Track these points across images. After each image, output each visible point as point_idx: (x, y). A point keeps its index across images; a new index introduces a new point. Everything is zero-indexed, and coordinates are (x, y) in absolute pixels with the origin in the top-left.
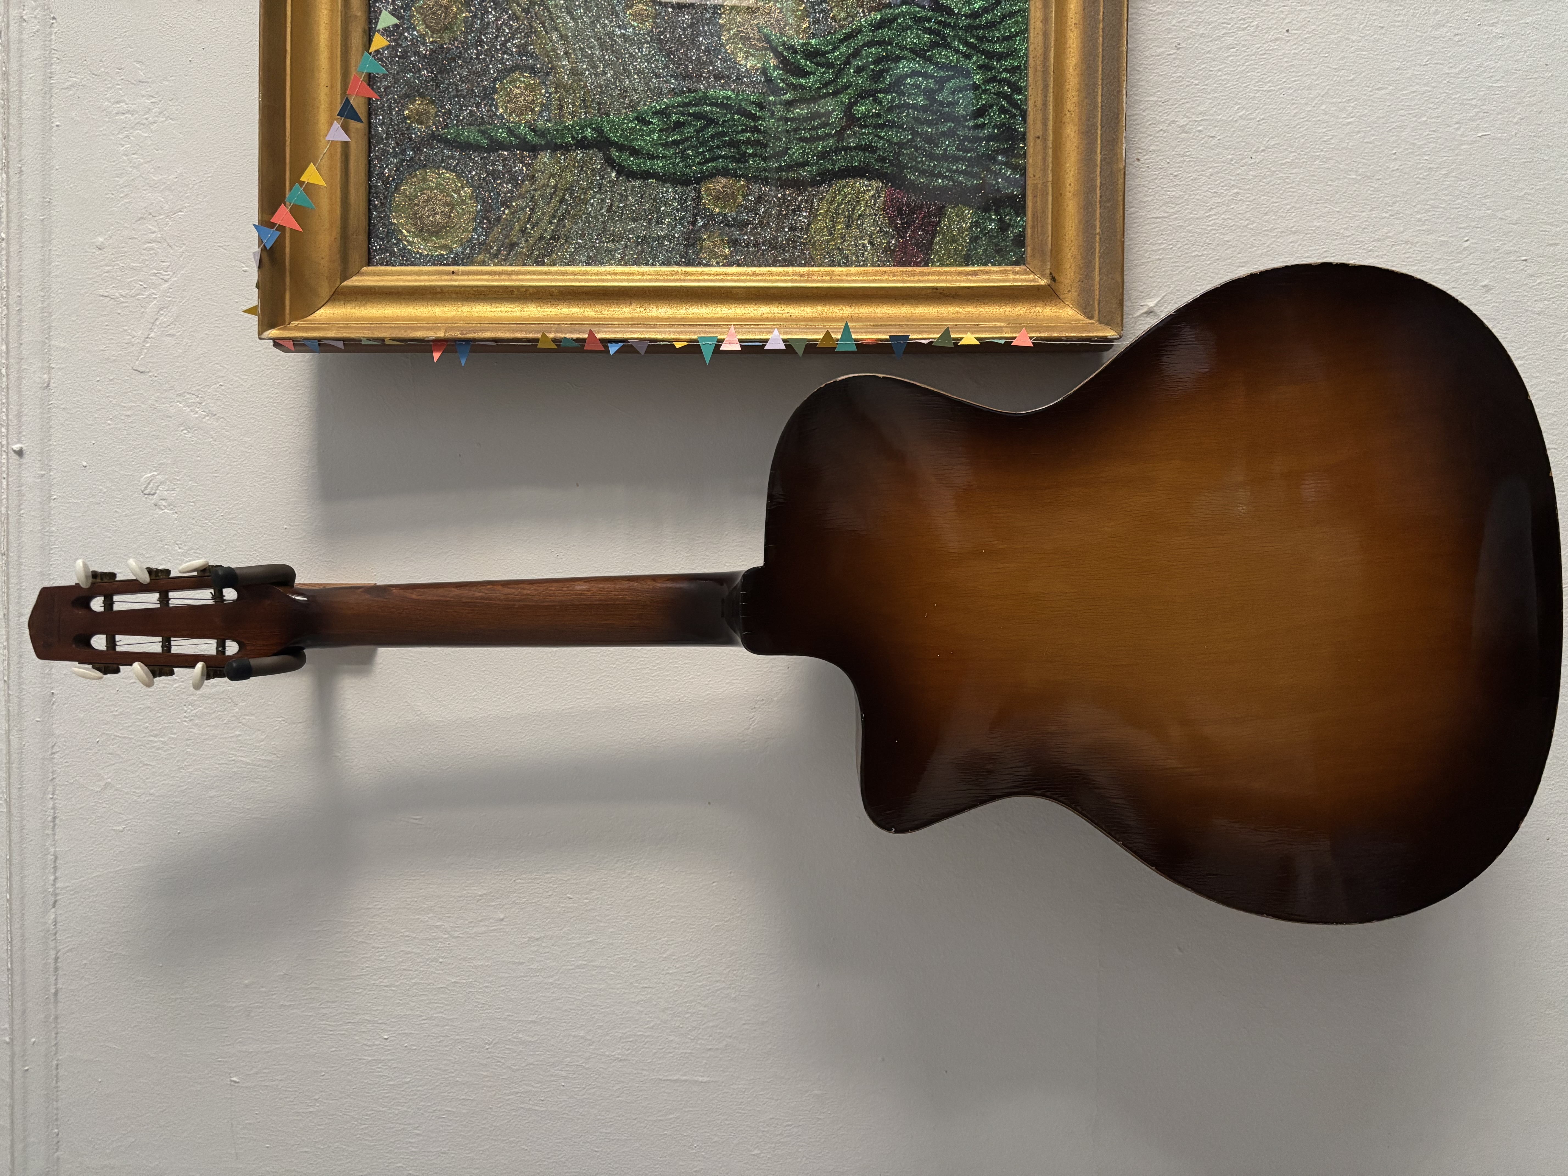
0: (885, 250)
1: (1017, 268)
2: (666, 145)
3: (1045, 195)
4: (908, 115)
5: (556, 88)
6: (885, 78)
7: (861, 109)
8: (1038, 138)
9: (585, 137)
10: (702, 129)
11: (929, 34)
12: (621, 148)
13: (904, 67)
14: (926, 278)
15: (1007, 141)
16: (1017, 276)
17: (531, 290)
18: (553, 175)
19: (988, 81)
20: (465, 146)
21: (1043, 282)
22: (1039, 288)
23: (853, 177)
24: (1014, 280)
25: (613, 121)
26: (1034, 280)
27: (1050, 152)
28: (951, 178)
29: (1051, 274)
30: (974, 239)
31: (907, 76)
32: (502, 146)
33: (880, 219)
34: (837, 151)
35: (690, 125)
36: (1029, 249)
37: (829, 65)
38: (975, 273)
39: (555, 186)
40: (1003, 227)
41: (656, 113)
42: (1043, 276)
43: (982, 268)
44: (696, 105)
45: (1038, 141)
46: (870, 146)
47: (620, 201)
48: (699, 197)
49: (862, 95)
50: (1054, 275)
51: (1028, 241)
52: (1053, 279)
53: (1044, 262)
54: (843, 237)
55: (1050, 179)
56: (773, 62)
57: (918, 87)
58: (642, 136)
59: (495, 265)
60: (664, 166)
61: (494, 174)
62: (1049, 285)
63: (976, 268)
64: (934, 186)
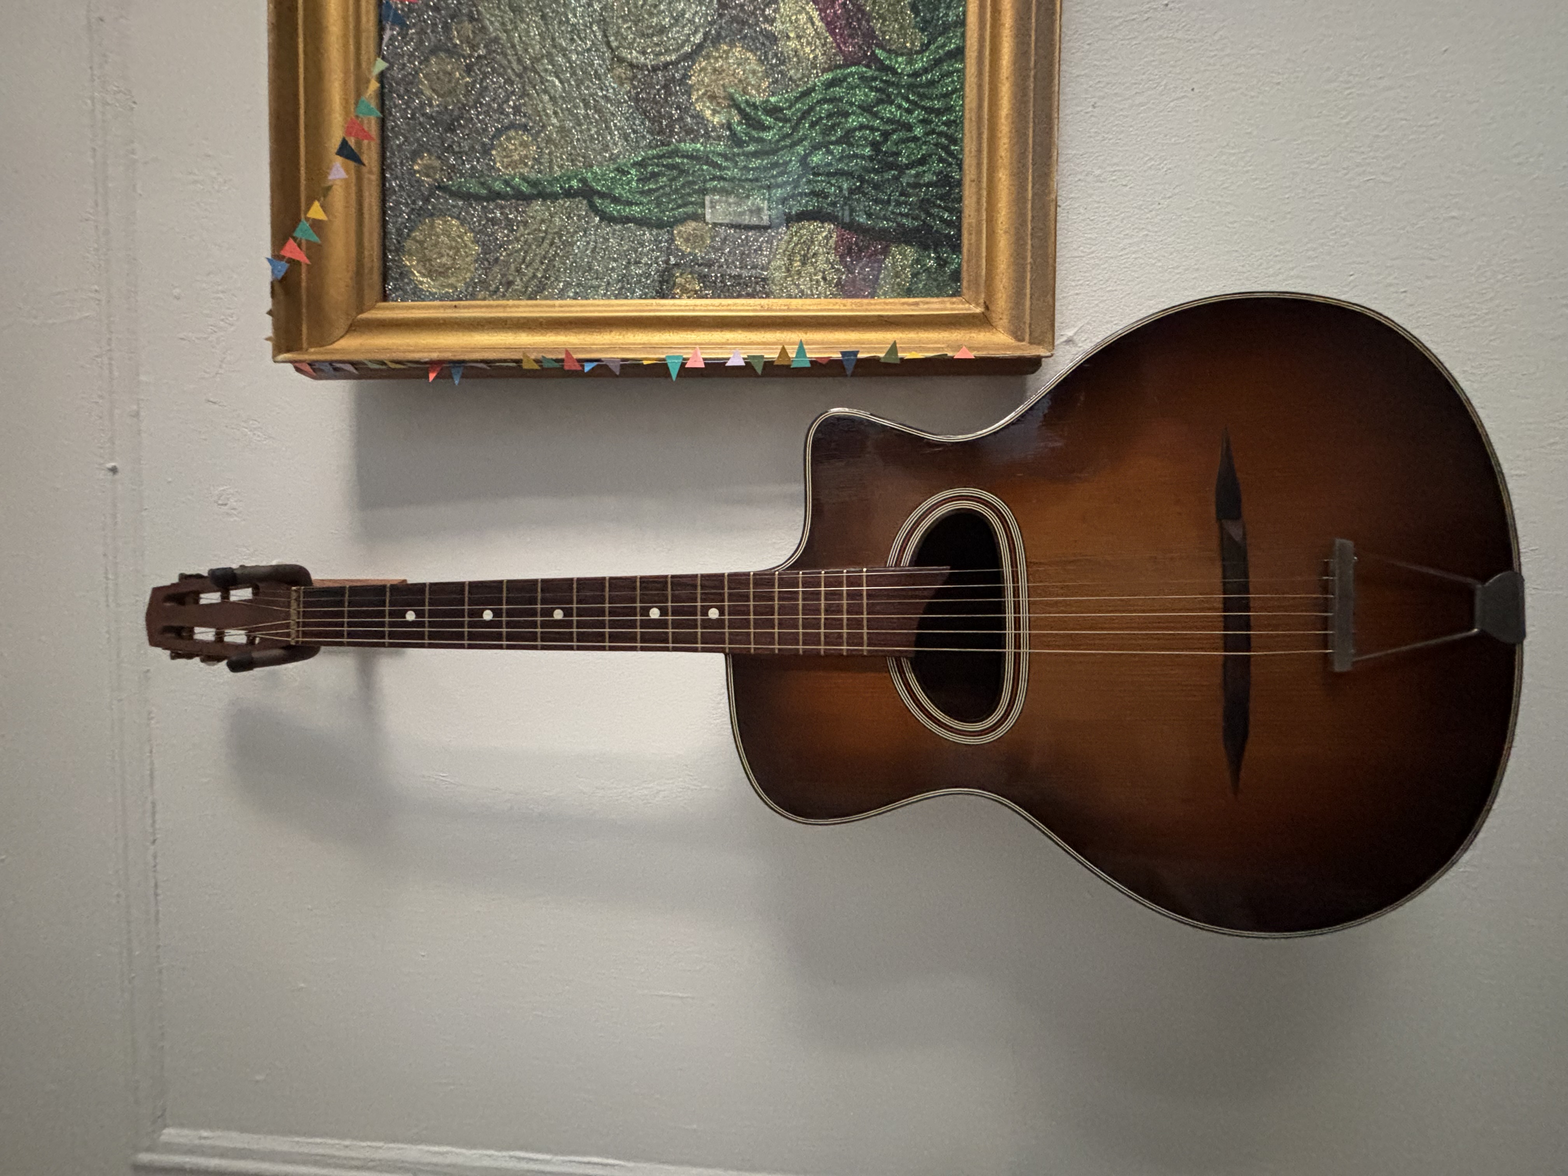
0: (836, 285)
1: (954, 299)
2: (642, 193)
3: (979, 232)
4: (857, 164)
5: (547, 144)
6: (836, 131)
7: (816, 159)
8: (973, 181)
9: (571, 187)
10: (673, 179)
11: (876, 92)
12: (602, 195)
13: (853, 121)
14: (873, 307)
15: (944, 187)
16: (954, 306)
17: (522, 321)
18: (543, 221)
19: (927, 134)
20: (468, 197)
21: (979, 310)
22: (974, 316)
23: (808, 220)
24: (952, 309)
25: (596, 173)
26: (969, 309)
27: (985, 193)
28: (895, 221)
29: (985, 303)
30: (914, 275)
31: (855, 129)
32: (499, 195)
33: (832, 258)
34: (793, 197)
35: (664, 175)
36: (965, 284)
37: (786, 120)
38: (917, 304)
39: (546, 232)
40: (942, 263)
41: (635, 164)
42: (977, 305)
43: (922, 299)
44: (669, 157)
45: (973, 184)
46: (823, 191)
47: (602, 243)
48: (672, 240)
49: (816, 148)
50: (988, 303)
51: (964, 275)
52: (987, 308)
53: (978, 293)
54: (799, 273)
55: (984, 217)
56: (736, 119)
57: (866, 139)
58: (622, 185)
59: (494, 300)
60: (641, 211)
61: (494, 221)
62: (983, 313)
63: (917, 300)
64: (880, 228)
